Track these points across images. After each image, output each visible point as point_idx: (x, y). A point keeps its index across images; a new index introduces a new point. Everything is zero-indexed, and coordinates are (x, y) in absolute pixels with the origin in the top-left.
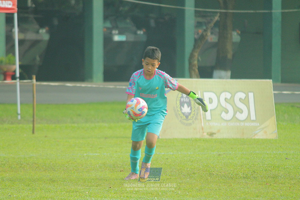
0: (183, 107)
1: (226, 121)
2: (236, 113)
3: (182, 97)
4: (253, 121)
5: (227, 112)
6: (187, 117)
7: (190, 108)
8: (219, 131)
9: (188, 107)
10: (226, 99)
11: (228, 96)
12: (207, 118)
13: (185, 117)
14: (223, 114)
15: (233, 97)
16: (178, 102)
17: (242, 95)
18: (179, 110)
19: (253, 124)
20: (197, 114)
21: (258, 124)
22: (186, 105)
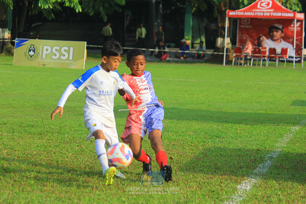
0: (30, 52)
1: (54, 59)
2: (61, 56)
3: (31, 47)
4: (71, 60)
5: (55, 55)
6: (31, 57)
7: (34, 52)
8: (49, 64)
9: (33, 52)
10: (56, 50)
11: (58, 48)
12: (43, 58)
13: (30, 57)
14: (53, 57)
15: (60, 49)
16: (28, 50)
17: (67, 48)
18: (28, 53)
19: (70, 62)
20: (38, 55)
21: (73, 62)
22: (32, 51)
